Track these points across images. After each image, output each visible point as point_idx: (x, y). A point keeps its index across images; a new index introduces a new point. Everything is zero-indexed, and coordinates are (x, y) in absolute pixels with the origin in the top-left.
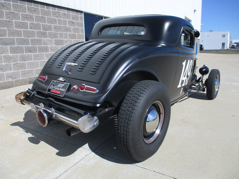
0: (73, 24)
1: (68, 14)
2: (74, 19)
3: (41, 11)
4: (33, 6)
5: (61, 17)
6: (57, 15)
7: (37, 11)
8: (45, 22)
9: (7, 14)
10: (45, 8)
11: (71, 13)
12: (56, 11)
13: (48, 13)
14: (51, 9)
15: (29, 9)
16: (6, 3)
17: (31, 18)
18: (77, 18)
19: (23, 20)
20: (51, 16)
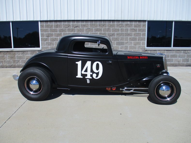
0: (135, 31)
1: (130, 24)
2: (136, 27)
3: (108, 25)
4: (102, 23)
5: (123, 27)
6: (120, 26)
7: (105, 26)
8: (110, 31)
9: (86, 30)
10: (111, 23)
11: (133, 23)
12: (120, 23)
13: (113, 26)
14: (116, 23)
15: (99, 25)
16: (86, 24)
17: (101, 30)
18: (139, 26)
19: (95, 32)
20: (115, 27)
